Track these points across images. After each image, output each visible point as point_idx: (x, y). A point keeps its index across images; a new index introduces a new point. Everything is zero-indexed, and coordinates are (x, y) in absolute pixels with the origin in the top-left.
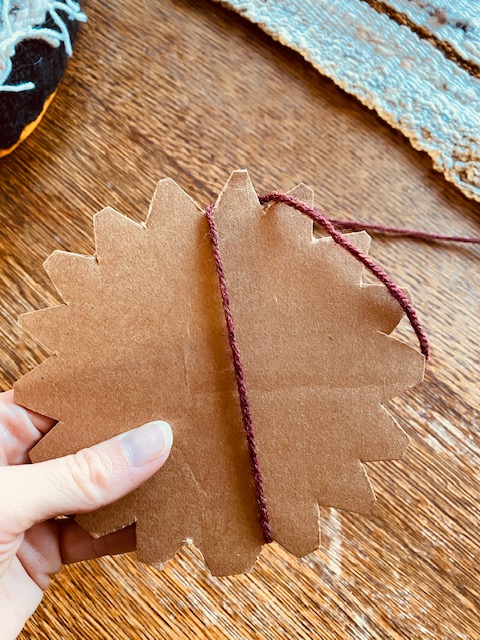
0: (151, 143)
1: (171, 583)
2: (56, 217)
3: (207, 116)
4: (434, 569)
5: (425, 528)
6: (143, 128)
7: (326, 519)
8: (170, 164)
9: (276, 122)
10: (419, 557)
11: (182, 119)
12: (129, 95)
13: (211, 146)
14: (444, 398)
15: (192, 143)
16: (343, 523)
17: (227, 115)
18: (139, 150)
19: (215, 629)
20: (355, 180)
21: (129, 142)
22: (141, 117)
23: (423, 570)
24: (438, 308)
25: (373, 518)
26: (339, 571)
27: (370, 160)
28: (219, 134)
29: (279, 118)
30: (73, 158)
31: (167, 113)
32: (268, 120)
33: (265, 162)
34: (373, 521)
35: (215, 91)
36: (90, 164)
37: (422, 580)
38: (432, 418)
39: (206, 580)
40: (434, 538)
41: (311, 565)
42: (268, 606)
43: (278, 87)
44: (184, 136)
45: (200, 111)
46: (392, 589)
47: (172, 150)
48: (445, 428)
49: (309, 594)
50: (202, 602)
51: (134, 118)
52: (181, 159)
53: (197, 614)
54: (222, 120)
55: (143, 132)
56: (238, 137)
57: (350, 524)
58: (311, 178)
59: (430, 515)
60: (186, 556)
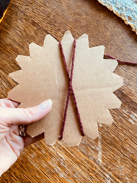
0: (39, 25)
1: (49, 165)
2: (9, 51)
3: (57, 16)
4: (131, 160)
5: (128, 147)
6: (36, 20)
7: (97, 145)
8: (45, 32)
9: (79, 17)
10: (127, 157)
11: (49, 17)
12: (31, 9)
13: (58, 25)
14: (134, 107)
15: (52, 25)
16: (102, 146)
17: (63, 15)
18: (35, 28)
19: (63, 179)
20: (106, 35)
21: (32, 25)
22: (35, 17)
23: (127, 160)
24: (133, 77)
25: (112, 145)
26: (101, 161)
27: (111, 28)
28: (61, 22)
29: (81, 15)
30: (14, 31)
31: (44, 15)
32: (77, 16)
33: (76, 30)
34: (111, 146)
35: (59, 7)
36: (19, 33)
37: (127, 164)
38: (131, 113)
39: (60, 164)
40: (131, 151)
41: (92, 159)
42: (79, 172)
43: (80, 4)
44: (49, 23)
45: (54, 14)
46: (118, 166)
47: (46, 28)
48: (135, 116)
49: (92, 168)
50: (59, 171)
51: (33, 17)
52: (48, 30)
53: (57, 174)
54: (61, 16)
55: (36, 22)
56: (67, 22)
57: (104, 147)
58: (91, 35)
59: (130, 143)
60: (54, 157)
